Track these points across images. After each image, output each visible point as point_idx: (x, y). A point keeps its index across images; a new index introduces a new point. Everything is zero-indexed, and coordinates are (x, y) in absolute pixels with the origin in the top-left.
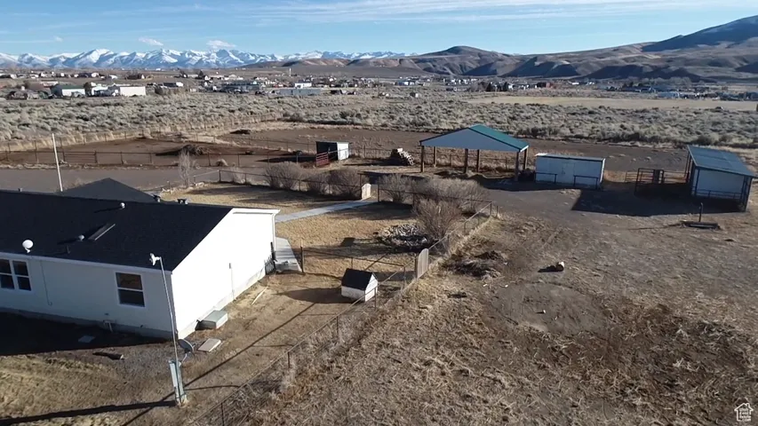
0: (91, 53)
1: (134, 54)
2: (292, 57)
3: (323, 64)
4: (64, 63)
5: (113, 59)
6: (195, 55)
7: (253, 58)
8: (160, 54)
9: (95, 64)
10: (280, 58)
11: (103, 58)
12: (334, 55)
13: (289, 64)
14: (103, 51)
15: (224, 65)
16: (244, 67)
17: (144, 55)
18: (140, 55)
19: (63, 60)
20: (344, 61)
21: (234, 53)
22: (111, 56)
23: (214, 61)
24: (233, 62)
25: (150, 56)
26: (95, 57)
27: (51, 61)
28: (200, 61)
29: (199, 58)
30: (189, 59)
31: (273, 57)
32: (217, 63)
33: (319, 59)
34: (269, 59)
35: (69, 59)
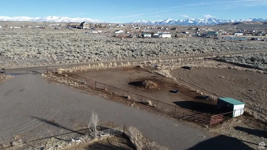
0: (167, 20)
1: (180, 20)
2: (238, 21)
3: (252, 23)
4: (159, 23)
5: (173, 22)
6: (200, 20)
7: (221, 21)
8: (188, 20)
9: (167, 24)
10: (233, 21)
11: (170, 22)
12: (258, 20)
13: (236, 24)
14: (170, 19)
15: (210, 24)
16: (217, 25)
17: (182, 21)
18: (181, 21)
19: (159, 22)
20: (262, 22)
21: (214, 19)
22: (172, 21)
23: (206, 22)
24: (214, 23)
25: (184, 21)
26: (167, 21)
27: (155, 22)
28: (201, 22)
29: (201, 21)
30: (197, 22)
31: (230, 21)
32: (207, 23)
33: (250, 22)
34: (228, 22)
35: (160, 22)
